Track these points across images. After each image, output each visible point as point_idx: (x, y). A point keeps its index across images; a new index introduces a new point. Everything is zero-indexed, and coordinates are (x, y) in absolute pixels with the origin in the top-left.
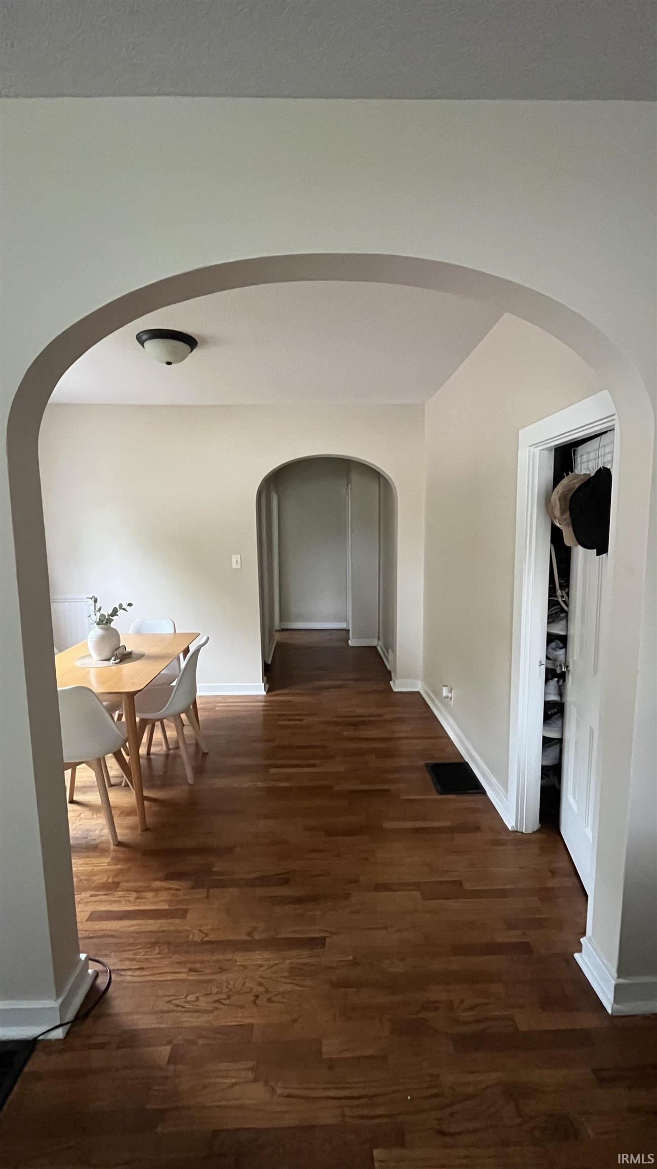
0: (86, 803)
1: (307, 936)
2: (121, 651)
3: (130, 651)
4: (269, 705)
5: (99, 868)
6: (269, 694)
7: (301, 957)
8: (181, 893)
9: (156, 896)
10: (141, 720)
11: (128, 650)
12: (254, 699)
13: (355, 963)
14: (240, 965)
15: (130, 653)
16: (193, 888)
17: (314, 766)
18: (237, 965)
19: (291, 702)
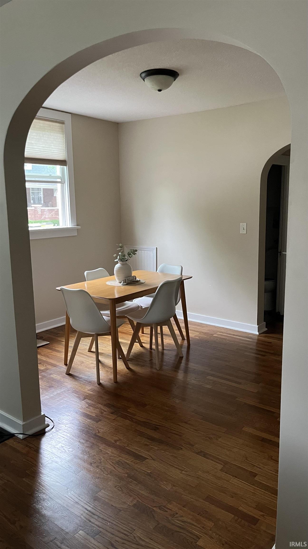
0: (103, 362)
1: (140, 454)
2: (131, 278)
3: (139, 280)
4: (260, 342)
5: (84, 390)
6: (260, 335)
7: (129, 460)
8: (105, 413)
9: (94, 410)
10: (138, 323)
11: (138, 279)
12: (247, 335)
13: (149, 475)
14: (100, 449)
15: (138, 281)
16: (112, 413)
17: (240, 383)
18: (99, 448)
19: (271, 343)
